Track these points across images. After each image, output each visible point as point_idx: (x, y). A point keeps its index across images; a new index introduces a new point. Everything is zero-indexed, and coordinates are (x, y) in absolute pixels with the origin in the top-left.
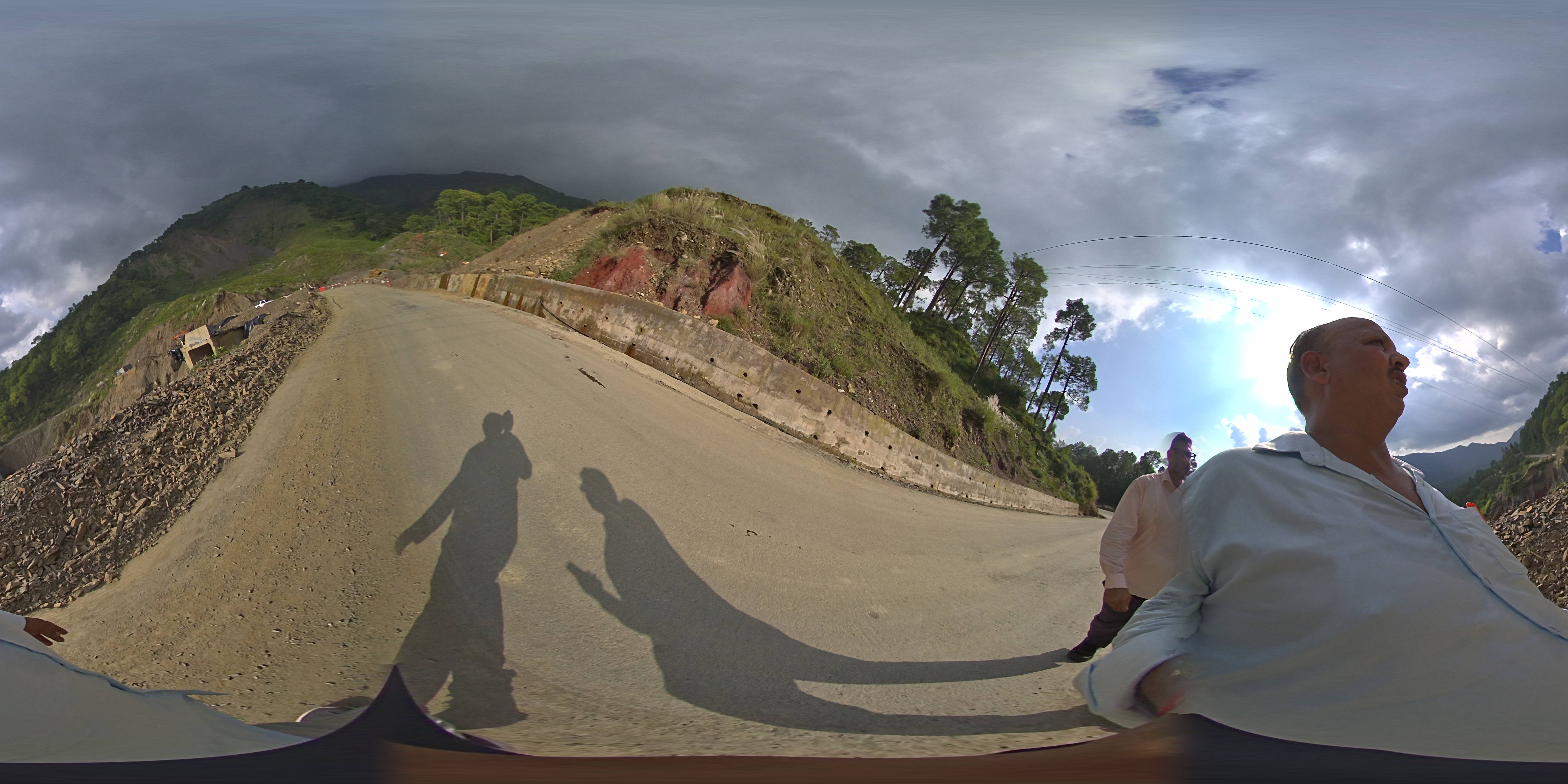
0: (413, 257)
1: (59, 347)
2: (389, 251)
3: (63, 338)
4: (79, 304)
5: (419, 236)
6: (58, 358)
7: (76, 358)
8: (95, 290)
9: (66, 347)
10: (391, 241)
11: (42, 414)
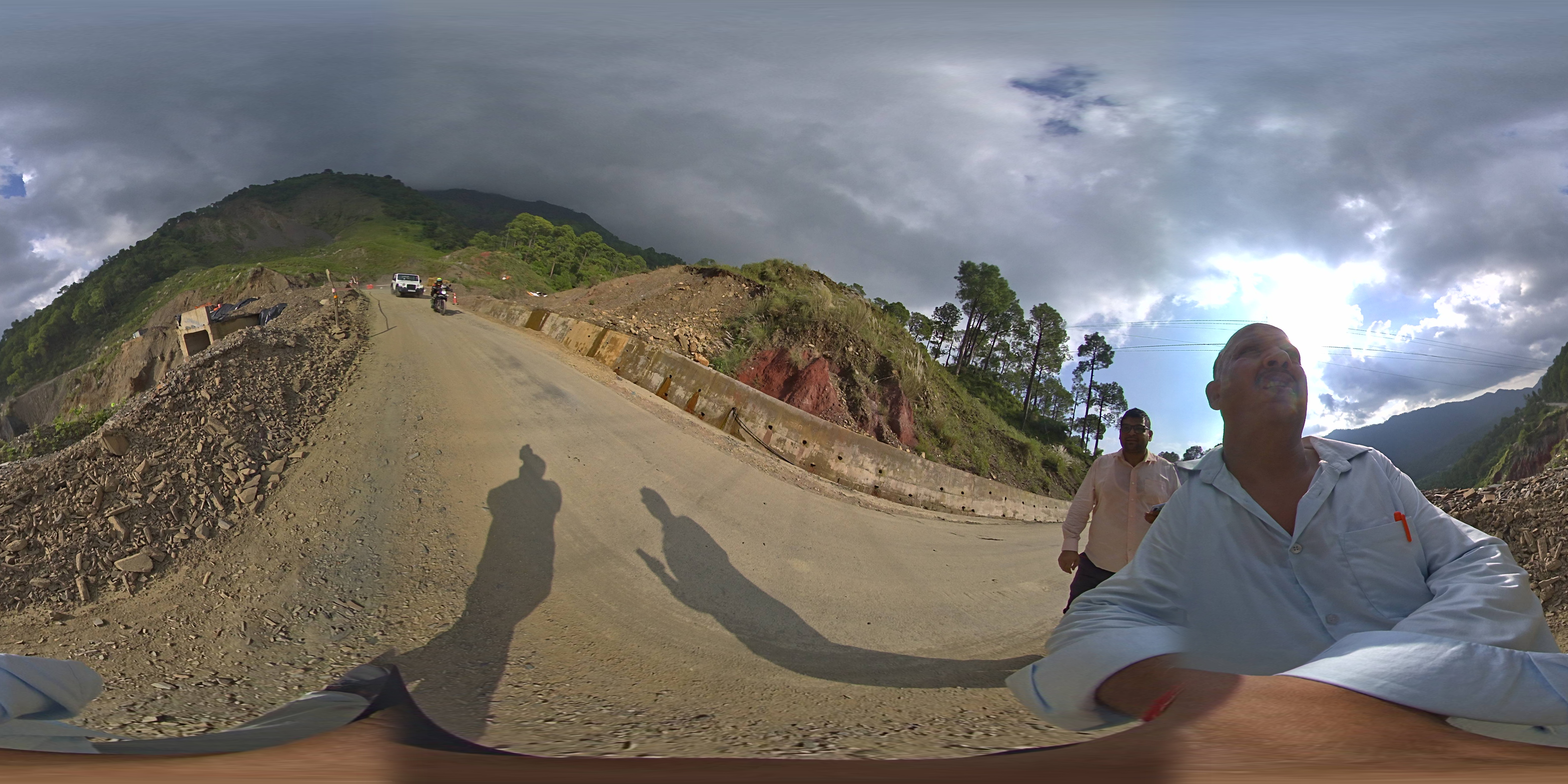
0: (475, 274)
1: (84, 299)
2: (452, 263)
3: (89, 290)
4: (115, 257)
5: (486, 254)
6: (81, 311)
7: (100, 312)
8: (134, 245)
9: (91, 300)
10: (457, 253)
11: (59, 367)
